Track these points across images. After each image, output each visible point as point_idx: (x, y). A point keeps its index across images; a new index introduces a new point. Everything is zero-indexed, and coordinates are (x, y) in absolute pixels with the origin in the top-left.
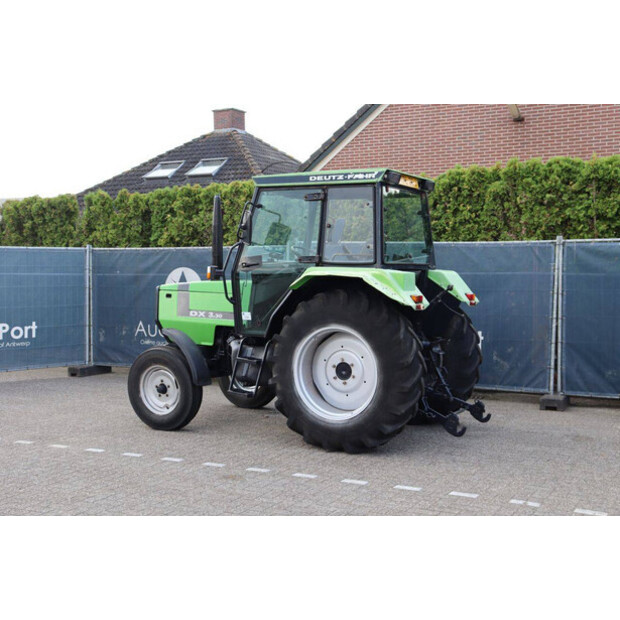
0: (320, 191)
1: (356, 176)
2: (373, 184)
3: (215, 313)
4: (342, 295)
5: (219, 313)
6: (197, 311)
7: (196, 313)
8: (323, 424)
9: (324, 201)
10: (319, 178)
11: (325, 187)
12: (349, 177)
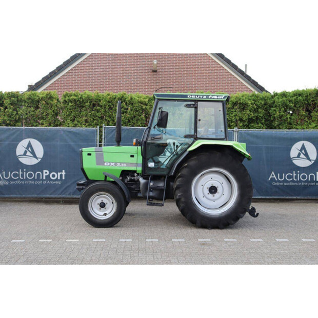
0: (193, 103)
1: (213, 97)
2: (222, 101)
3: (121, 163)
4: (218, 154)
5: (124, 163)
6: (110, 162)
7: (109, 164)
8: (208, 216)
9: (196, 108)
10: (193, 97)
11: (196, 101)
12: (209, 97)
